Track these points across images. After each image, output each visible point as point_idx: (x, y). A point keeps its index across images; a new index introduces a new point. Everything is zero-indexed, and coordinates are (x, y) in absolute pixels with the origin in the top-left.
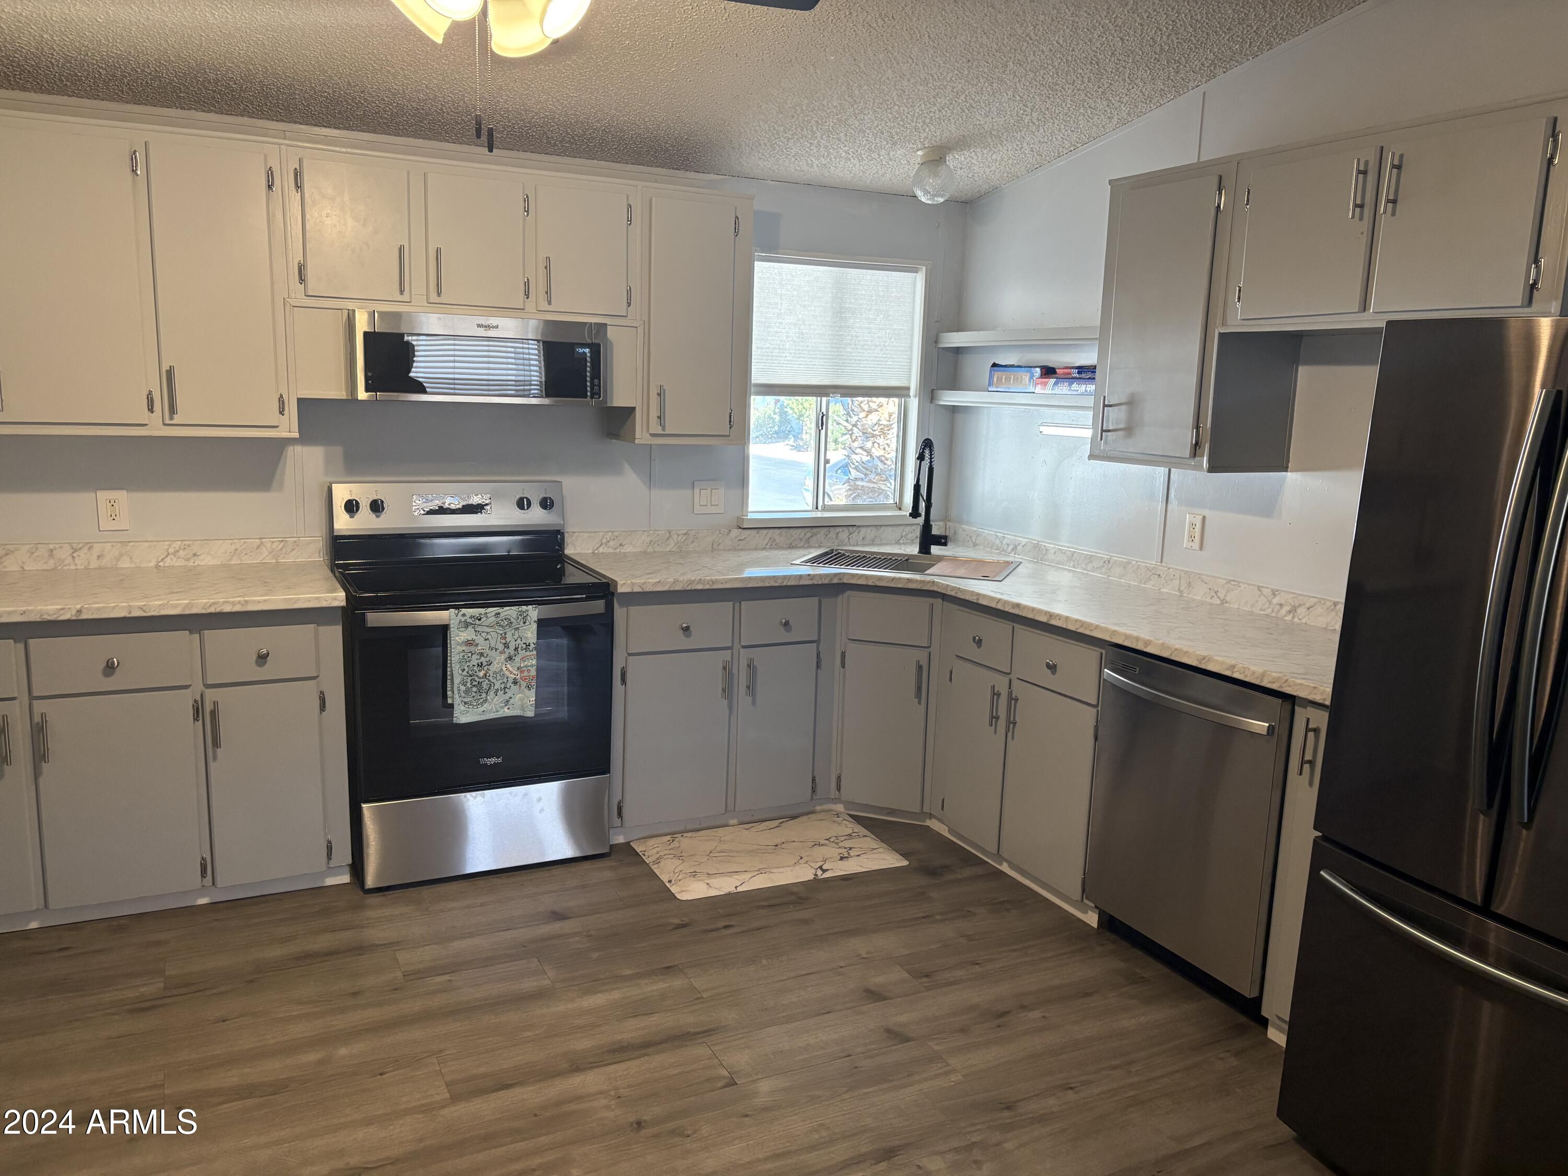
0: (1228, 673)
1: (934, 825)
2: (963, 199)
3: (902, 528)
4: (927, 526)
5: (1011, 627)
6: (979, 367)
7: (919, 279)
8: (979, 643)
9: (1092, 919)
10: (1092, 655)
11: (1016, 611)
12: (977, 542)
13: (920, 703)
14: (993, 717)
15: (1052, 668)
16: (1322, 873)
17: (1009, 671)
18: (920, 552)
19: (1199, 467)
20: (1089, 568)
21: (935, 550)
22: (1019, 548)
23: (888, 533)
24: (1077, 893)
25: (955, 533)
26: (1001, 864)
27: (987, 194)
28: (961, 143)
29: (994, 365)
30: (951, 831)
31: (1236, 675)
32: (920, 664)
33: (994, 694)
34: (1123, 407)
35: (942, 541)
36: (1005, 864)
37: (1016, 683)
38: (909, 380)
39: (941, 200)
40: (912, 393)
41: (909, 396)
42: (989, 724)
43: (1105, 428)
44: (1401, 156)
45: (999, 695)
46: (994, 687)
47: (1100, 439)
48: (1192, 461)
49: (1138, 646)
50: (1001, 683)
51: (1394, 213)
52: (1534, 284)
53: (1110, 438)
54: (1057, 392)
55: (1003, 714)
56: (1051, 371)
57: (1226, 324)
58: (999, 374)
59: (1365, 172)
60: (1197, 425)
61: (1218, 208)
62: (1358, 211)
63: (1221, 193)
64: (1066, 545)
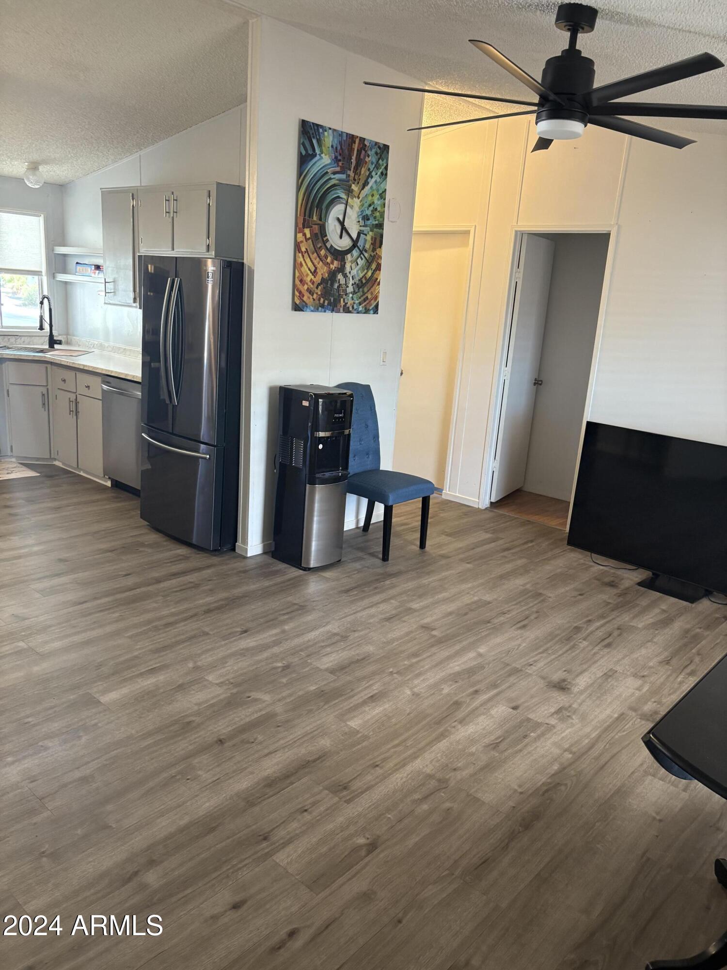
0: (133, 379)
1: (57, 463)
2: (59, 184)
3: (43, 337)
4: (51, 336)
5: (74, 374)
6: (72, 263)
7: (41, 220)
8: (64, 381)
9: (109, 484)
10: (100, 380)
11: (74, 366)
12: (80, 344)
13: (45, 410)
14: (71, 411)
15: (88, 387)
16: (143, 434)
17: (75, 391)
18: (49, 347)
19: (136, 307)
20: (119, 352)
21: (56, 346)
22: (95, 346)
23: (34, 339)
24: (101, 473)
25: (71, 340)
26: (80, 472)
27: (68, 183)
28: (45, 162)
29: (77, 263)
30: (63, 464)
31: (135, 380)
32: (43, 393)
33: (70, 401)
34: (112, 283)
35: (60, 343)
36: (82, 472)
37: (78, 396)
38: (42, 268)
39: (37, 187)
40: (44, 273)
41: (42, 275)
42: (70, 414)
43: (107, 291)
44: (177, 197)
45: (73, 402)
46: (70, 398)
47: (106, 296)
48: (134, 305)
49: (109, 374)
50: (73, 397)
51: (177, 217)
52: (209, 245)
53: (109, 296)
54: (99, 277)
55: (74, 410)
56: (98, 267)
57: (139, 252)
58: (79, 267)
59: (168, 200)
60: (134, 291)
61: (133, 206)
62: (167, 214)
63: (133, 200)
64: (112, 344)
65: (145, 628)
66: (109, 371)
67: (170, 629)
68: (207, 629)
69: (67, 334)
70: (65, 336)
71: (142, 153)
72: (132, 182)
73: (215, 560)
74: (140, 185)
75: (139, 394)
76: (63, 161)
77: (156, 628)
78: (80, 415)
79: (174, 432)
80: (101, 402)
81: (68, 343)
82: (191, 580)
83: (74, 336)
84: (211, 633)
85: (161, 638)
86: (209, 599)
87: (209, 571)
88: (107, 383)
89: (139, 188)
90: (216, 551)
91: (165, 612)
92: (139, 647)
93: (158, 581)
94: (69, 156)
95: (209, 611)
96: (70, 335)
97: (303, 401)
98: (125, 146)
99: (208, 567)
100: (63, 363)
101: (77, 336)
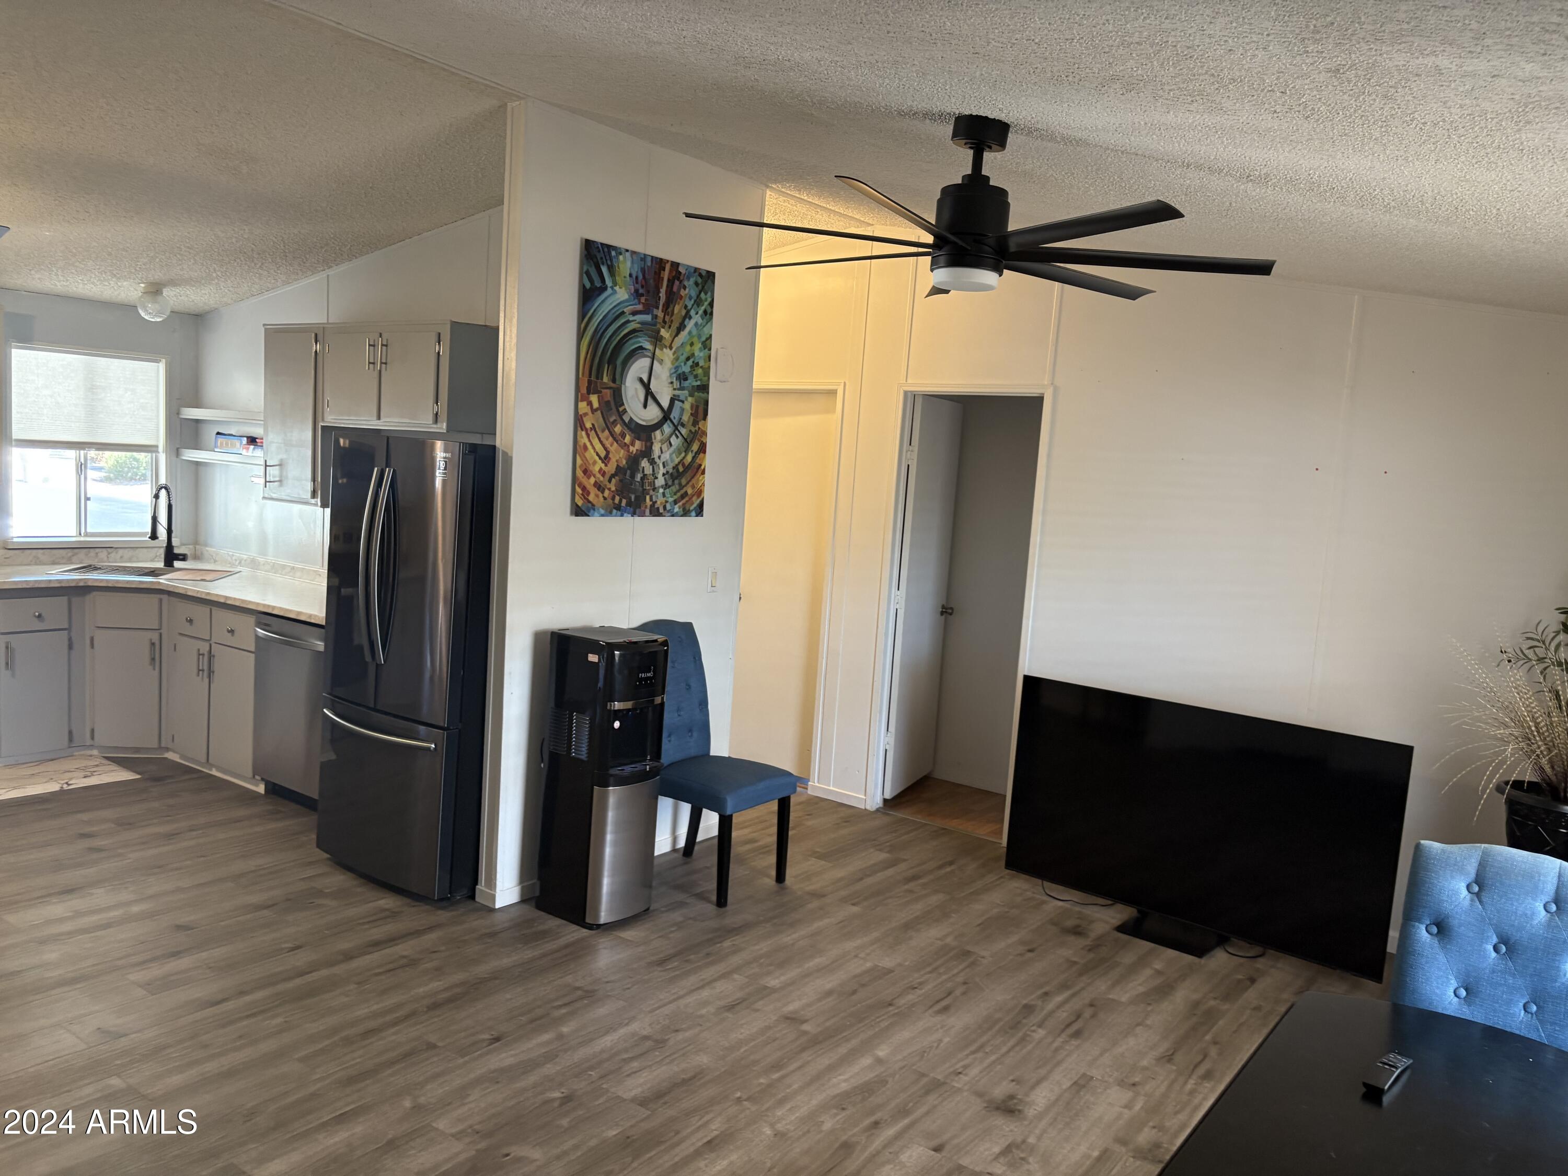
0: (308, 620)
1: (170, 756)
2: (194, 313)
3: (156, 549)
4: (169, 547)
5: (209, 610)
6: (209, 434)
7: (161, 367)
8: (190, 621)
9: (261, 789)
10: (251, 620)
11: (208, 598)
12: (217, 559)
13: (154, 669)
14: (199, 670)
15: (232, 632)
16: (325, 710)
17: (208, 638)
18: (165, 566)
19: (316, 505)
20: (283, 573)
21: (177, 564)
22: (243, 562)
23: (142, 553)
24: (249, 772)
25: (202, 554)
26: (211, 770)
27: (208, 313)
28: (173, 283)
29: (218, 433)
30: (182, 757)
31: (313, 621)
32: (153, 641)
33: (199, 655)
34: (277, 467)
35: (183, 558)
36: (214, 769)
37: (213, 645)
38: (158, 441)
39: (159, 320)
40: (161, 449)
41: (157, 452)
42: (198, 675)
43: (268, 480)
44: (387, 340)
45: (203, 655)
46: (199, 650)
47: (266, 487)
48: (313, 501)
49: (270, 611)
50: (204, 647)
51: (386, 370)
52: (437, 414)
53: (271, 486)
54: (257, 454)
55: (206, 668)
56: (252, 440)
57: (323, 420)
58: (221, 440)
59: (374, 346)
60: (314, 480)
61: (316, 351)
62: (371, 366)
63: (316, 344)
64: (271, 559)
65: (327, 1042)
66: (269, 606)
67: (370, 1041)
68: (433, 1038)
69: (196, 543)
70: (191, 547)
71: (331, 272)
72: (313, 316)
73: (442, 915)
74: (326, 322)
75: (320, 645)
76: (203, 281)
77: (348, 1041)
78: (216, 677)
79: (378, 707)
80: (253, 655)
81: (197, 557)
82: (405, 953)
83: (206, 545)
84: (440, 1044)
85: (354, 1059)
86: (435, 985)
87: (433, 936)
88: (265, 627)
89: (325, 326)
90: (445, 901)
91: (362, 1012)
92: (318, 1076)
93: (348, 956)
94: (214, 275)
95: (435, 1006)
96: (198, 544)
97: (590, 655)
98: (304, 263)
99: (431, 929)
100: (190, 593)
101: (211, 547)
